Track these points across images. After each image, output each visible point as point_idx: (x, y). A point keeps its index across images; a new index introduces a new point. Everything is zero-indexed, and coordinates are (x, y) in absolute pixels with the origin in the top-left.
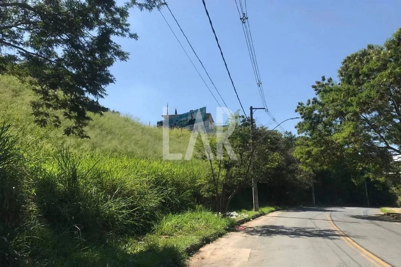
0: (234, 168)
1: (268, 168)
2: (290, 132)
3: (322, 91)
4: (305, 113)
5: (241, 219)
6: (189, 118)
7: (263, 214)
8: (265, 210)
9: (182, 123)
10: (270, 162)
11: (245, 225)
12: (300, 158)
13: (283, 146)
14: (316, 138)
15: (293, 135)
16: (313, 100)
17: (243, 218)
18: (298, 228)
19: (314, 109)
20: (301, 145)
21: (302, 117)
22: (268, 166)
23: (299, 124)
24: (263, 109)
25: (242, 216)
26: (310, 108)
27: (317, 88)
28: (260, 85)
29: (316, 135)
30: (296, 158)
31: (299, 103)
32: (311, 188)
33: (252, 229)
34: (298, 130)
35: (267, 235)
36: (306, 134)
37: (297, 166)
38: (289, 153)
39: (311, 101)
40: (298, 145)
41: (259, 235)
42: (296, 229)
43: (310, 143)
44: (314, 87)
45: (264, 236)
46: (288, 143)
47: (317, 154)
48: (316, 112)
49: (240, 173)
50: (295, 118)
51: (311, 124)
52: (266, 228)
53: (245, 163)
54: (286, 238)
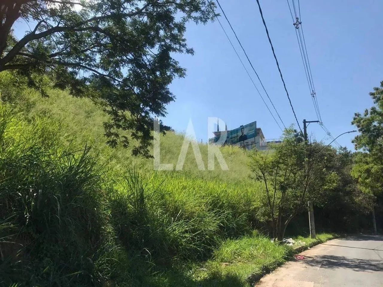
0: (290, 190)
1: (326, 190)
2: (346, 148)
3: (381, 99)
4: (362, 126)
5: (298, 247)
6: (240, 134)
7: (320, 242)
8: (323, 237)
9: (233, 139)
10: (328, 182)
11: (303, 254)
12: (359, 177)
13: (338, 164)
14: (377, 154)
15: (348, 151)
16: (372, 109)
17: (301, 246)
18: (361, 260)
19: (373, 120)
20: (360, 162)
21: (360, 130)
22: (325, 187)
23: (357, 138)
24: (317, 122)
25: (299, 243)
26: (369, 120)
27: (376, 95)
28: (314, 95)
29: (377, 150)
30: (354, 177)
31: (356, 114)
32: (371, 213)
33: (311, 259)
34: (356, 145)
35: (329, 267)
36: (364, 150)
37: (355, 187)
38: (345, 171)
39: (369, 111)
40: (356, 162)
41: (320, 266)
42: (360, 261)
43: (370, 159)
44: (372, 94)
45: (326, 268)
46: (343, 160)
47: (378, 172)
48: (375, 123)
49: (296, 195)
50: (351, 132)
51: (370, 138)
52: (326, 258)
53: (302, 183)
54: (349, 271)
